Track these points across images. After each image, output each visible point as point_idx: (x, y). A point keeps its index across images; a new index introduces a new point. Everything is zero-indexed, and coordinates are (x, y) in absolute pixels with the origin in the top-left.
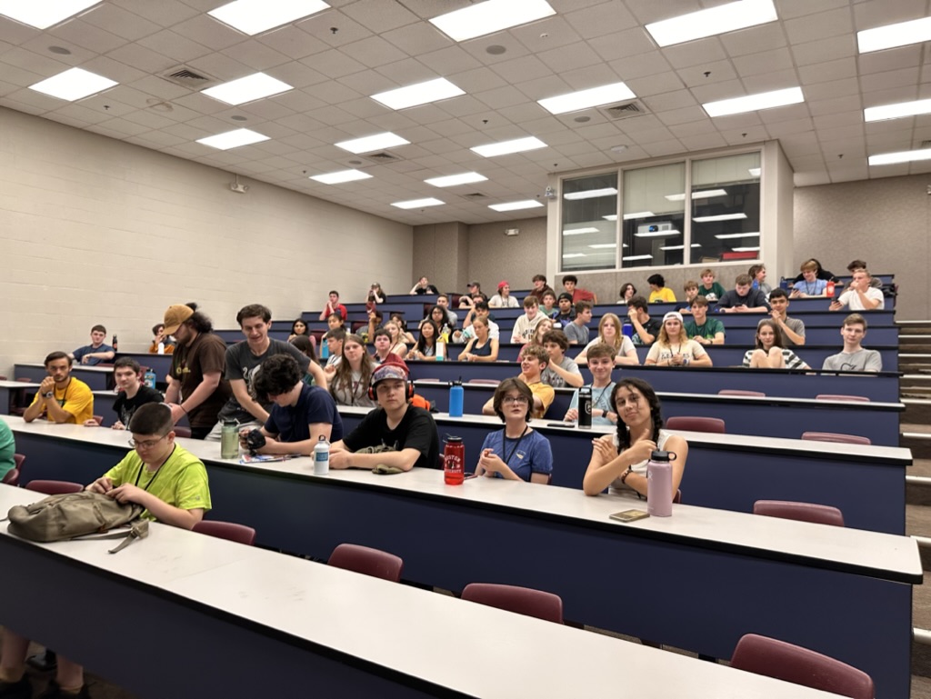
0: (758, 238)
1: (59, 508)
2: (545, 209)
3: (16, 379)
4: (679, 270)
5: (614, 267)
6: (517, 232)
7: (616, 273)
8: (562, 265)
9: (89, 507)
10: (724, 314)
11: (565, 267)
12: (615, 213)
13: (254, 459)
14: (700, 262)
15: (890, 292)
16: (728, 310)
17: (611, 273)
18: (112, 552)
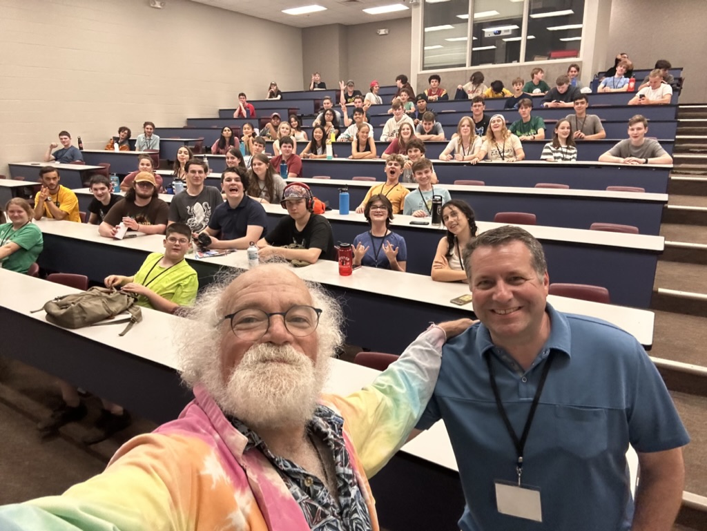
0: (580, 30)
1: (80, 305)
2: (410, 11)
3: (13, 178)
4: (517, 67)
5: (464, 65)
6: (387, 32)
7: (466, 71)
8: (423, 64)
9: (99, 302)
10: (547, 108)
11: (425, 66)
12: (467, 13)
13: (205, 255)
14: (533, 60)
15: (677, 87)
16: (550, 104)
17: (462, 71)
18: (121, 335)
